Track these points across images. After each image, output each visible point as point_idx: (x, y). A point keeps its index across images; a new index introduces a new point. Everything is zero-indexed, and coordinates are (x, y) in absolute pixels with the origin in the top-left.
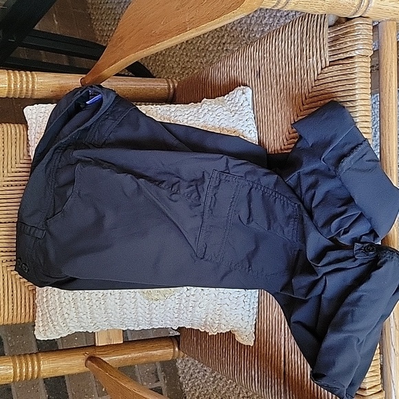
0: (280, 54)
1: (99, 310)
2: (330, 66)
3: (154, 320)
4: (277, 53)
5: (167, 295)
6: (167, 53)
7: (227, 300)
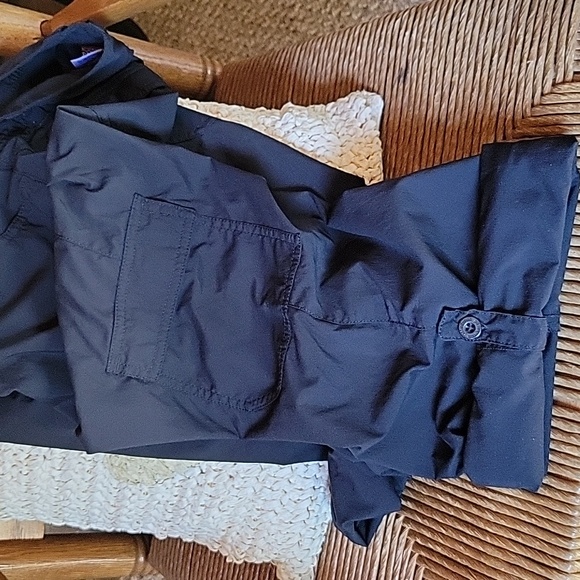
0: (460, 43)
1: (15, 485)
2: (573, 81)
3: (124, 518)
4: (453, 40)
5: (158, 477)
6: (187, 18)
7: (276, 505)
